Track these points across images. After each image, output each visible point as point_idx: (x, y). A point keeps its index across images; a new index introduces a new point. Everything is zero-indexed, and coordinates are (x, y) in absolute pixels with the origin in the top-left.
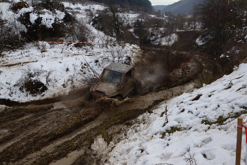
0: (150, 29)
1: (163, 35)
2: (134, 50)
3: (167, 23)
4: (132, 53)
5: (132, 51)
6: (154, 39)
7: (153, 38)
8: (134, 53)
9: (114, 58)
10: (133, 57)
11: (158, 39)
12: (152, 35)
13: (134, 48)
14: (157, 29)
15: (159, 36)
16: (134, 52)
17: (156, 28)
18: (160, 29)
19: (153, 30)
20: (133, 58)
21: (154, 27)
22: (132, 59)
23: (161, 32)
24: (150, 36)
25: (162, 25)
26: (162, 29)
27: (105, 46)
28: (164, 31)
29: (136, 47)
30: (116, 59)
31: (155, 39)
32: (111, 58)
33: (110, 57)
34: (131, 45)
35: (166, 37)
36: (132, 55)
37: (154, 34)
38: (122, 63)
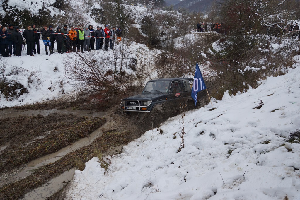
0: (161, 27)
1: (176, 36)
3: (180, 22)
7: (164, 38)
9: (117, 59)
10: (139, 60)
12: (163, 34)
14: (168, 28)
19: (163, 28)
22: (139, 62)
23: (173, 32)
24: (160, 36)
25: (175, 24)
26: (174, 28)
28: (177, 30)
29: (143, 47)
30: (119, 60)
34: (136, 44)
35: (178, 38)
36: (138, 57)
38: (126, 66)
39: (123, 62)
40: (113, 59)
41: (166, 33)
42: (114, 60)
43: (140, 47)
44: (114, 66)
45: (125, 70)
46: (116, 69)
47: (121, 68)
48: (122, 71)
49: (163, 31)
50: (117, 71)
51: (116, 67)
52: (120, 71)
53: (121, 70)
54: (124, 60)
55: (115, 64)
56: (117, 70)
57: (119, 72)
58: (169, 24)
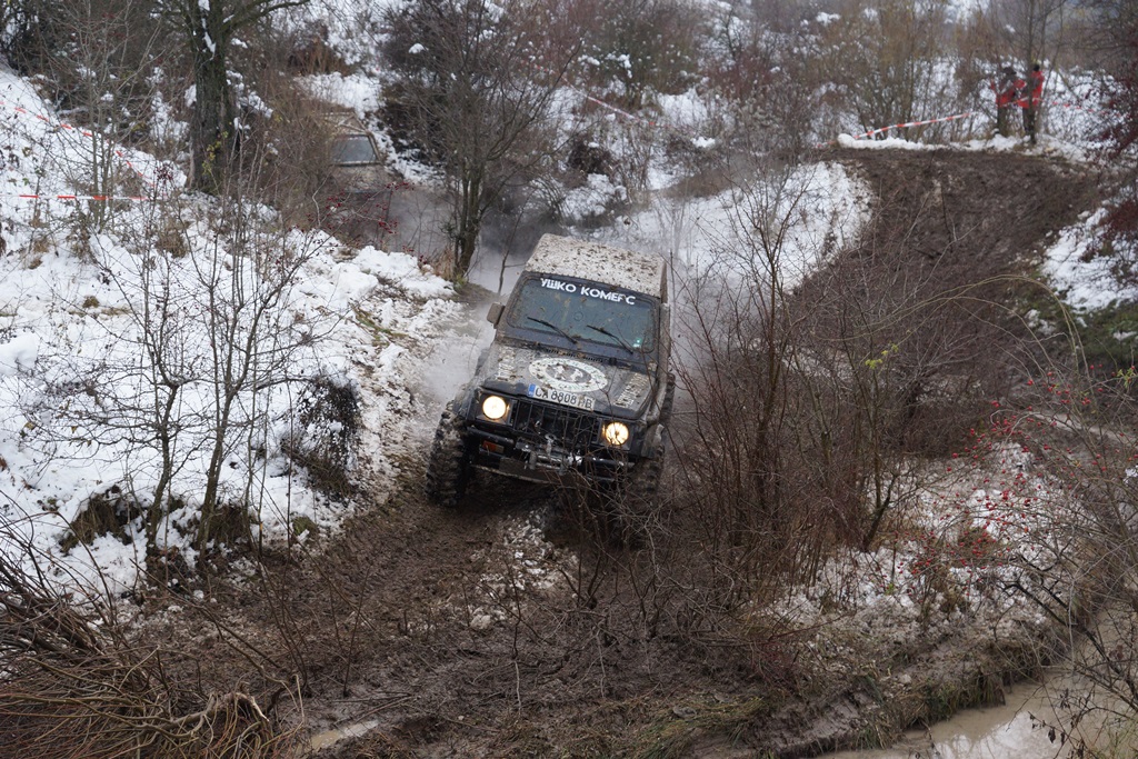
0: (564, 100)
1: (703, 178)
2: (387, 312)
3: (737, 52)
4: (368, 338)
5: (363, 318)
6: (600, 210)
7: (595, 196)
8: (394, 349)
9: (174, 387)
10: (379, 393)
11: (646, 206)
12: (585, 160)
13: (388, 288)
14: (631, 104)
15: (658, 180)
16: (394, 337)
17: (618, 87)
18: (667, 102)
19: (586, 109)
20: (383, 402)
21: (599, 76)
22: (373, 414)
23: (677, 145)
24: (561, 177)
25: (692, 67)
26: (684, 108)
27: (64, 247)
28: (714, 128)
29: (409, 285)
30: (196, 399)
31: (609, 205)
32: (133, 389)
33: (130, 369)
34: (348, 256)
35: (727, 195)
36: (370, 370)
37: (607, 155)
38: (261, 452)
39: (236, 414)
40: (146, 386)
41: (617, 149)
42: (148, 400)
43: (382, 281)
44: (152, 455)
45: (255, 491)
46: (166, 478)
47: (213, 473)
48: (226, 499)
49: (589, 137)
50: (177, 503)
51: (168, 464)
52: (201, 498)
53: (212, 485)
54: (246, 395)
55: (164, 432)
56: (177, 487)
57: (191, 512)
58: (641, 75)
